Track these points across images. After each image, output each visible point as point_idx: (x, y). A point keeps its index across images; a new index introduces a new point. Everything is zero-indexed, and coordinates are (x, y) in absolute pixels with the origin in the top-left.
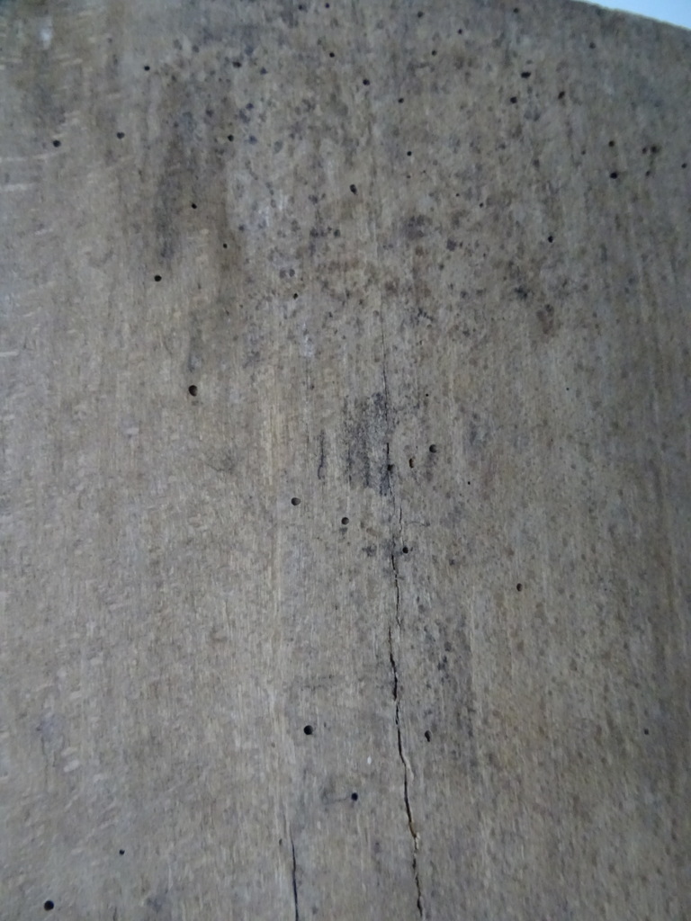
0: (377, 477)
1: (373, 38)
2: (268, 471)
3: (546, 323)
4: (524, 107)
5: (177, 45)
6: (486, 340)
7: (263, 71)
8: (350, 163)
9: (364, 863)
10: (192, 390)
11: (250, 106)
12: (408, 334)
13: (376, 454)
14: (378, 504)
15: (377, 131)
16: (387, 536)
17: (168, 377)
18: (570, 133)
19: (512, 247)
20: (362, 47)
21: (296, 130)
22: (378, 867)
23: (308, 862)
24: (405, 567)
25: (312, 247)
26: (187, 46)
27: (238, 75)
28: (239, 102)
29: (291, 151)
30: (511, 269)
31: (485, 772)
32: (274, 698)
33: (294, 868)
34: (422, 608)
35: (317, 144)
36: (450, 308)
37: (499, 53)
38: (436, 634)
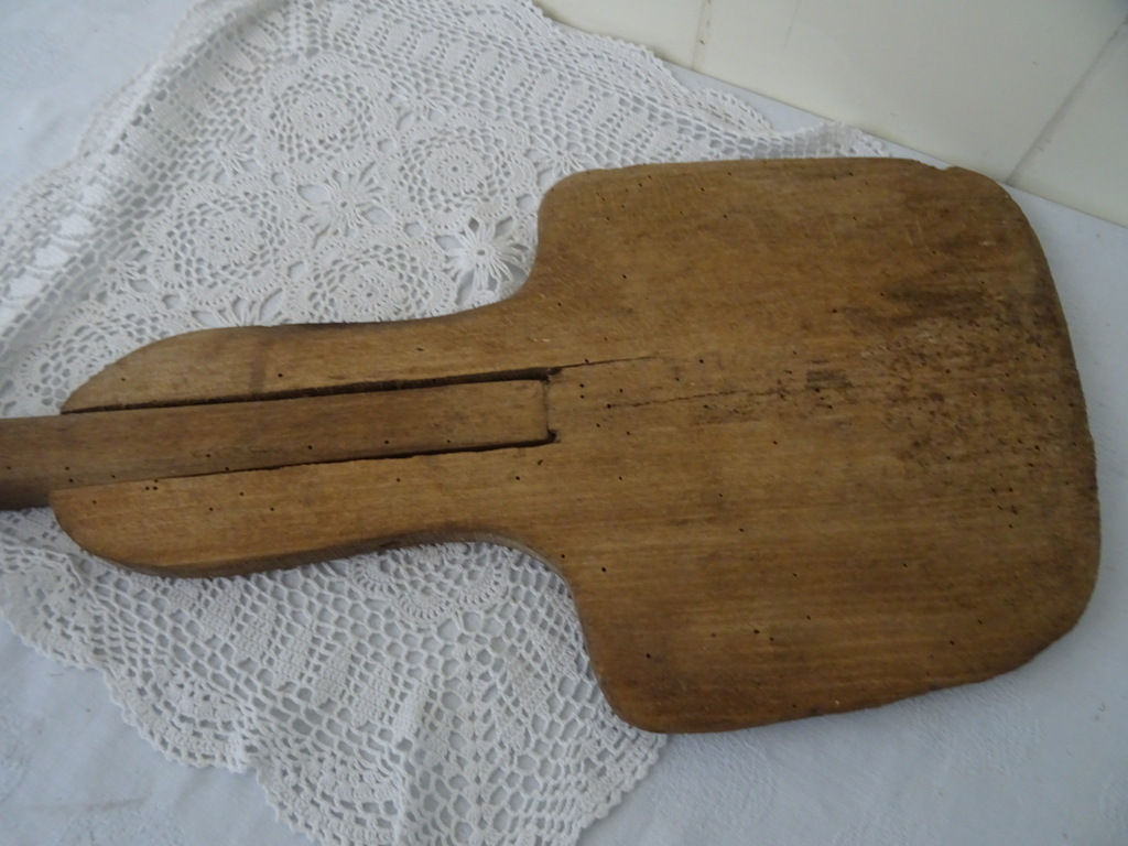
0: (812, 384)
1: (1034, 377)
2: (806, 341)
3: (903, 455)
4: (1019, 446)
5: (999, 294)
6: (888, 428)
7: (998, 330)
8: (962, 368)
9: (653, 383)
10: (835, 311)
11: (978, 325)
12: (883, 396)
13: (823, 384)
14: (801, 385)
15: (983, 380)
16: (788, 389)
17: (838, 302)
18: (1011, 468)
19: (940, 440)
20: (1026, 372)
21: (971, 345)
22: (652, 388)
23: (652, 363)
24: (775, 396)
25: (914, 354)
26: (1001, 298)
27: (993, 320)
28: (980, 320)
29: (960, 344)
30: (927, 440)
31: (695, 428)
32: (712, 348)
33: (649, 358)
34: (758, 403)
35: (967, 355)
36: (900, 413)
37: (1046, 436)
38: (749, 409)
